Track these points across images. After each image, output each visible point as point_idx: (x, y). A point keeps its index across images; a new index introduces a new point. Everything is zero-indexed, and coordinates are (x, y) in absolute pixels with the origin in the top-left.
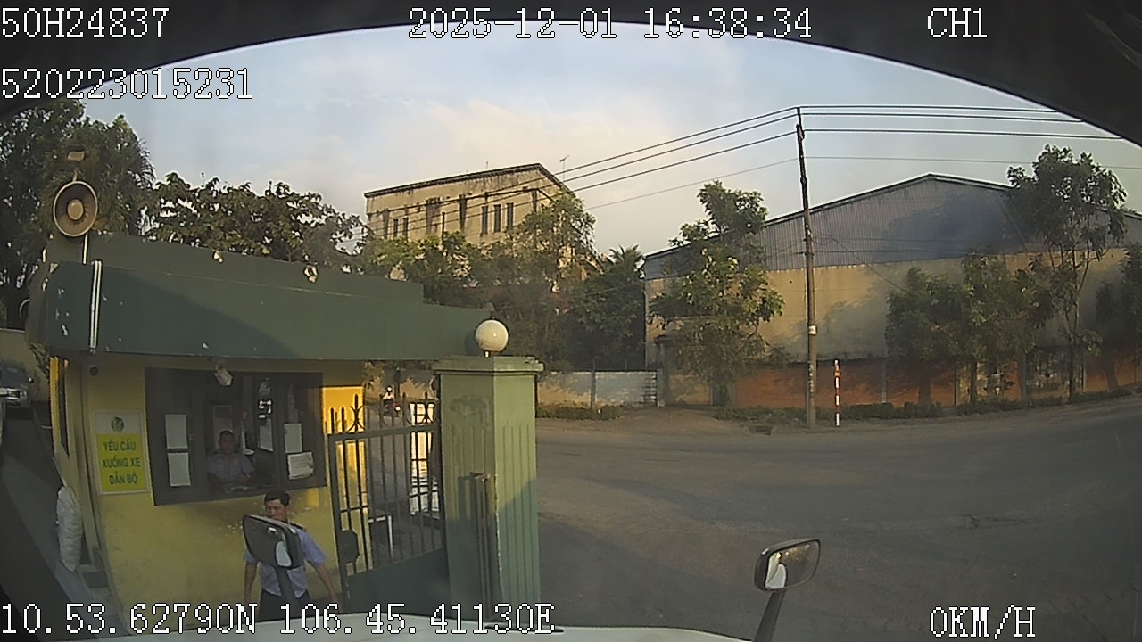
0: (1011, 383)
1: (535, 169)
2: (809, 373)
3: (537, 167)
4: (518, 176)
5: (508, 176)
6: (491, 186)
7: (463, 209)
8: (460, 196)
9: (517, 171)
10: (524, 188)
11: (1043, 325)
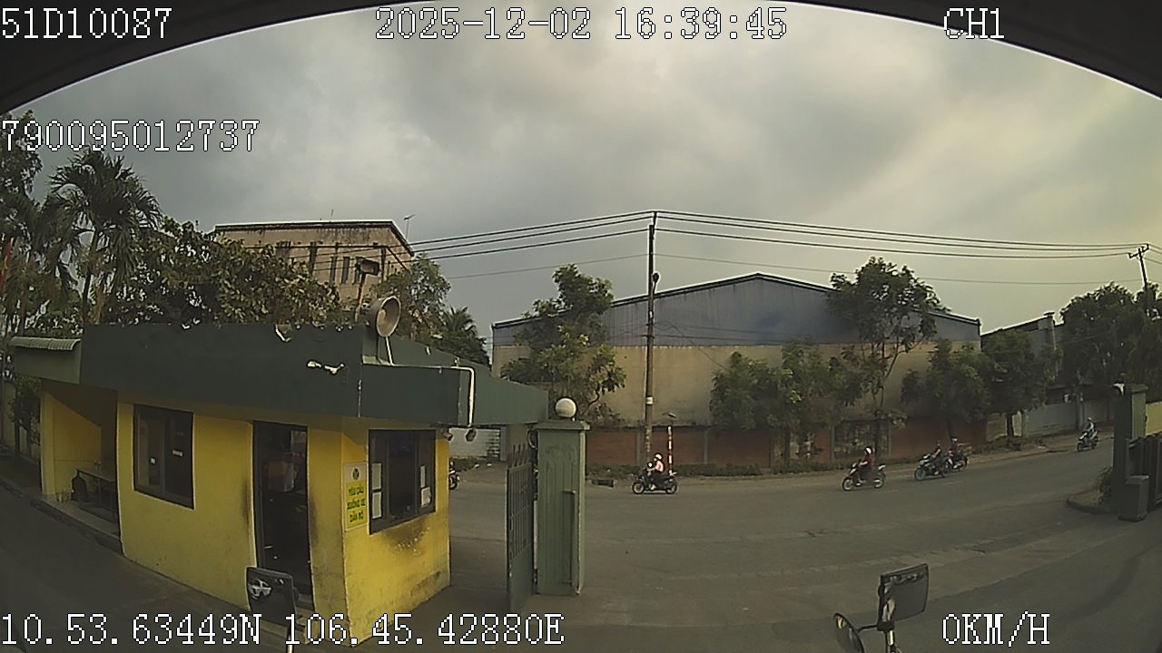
0: (820, 450)
1: (387, 226)
2: (646, 436)
3: (390, 225)
4: (370, 231)
5: (361, 230)
6: (343, 237)
7: (313, 255)
8: (311, 243)
9: (369, 227)
10: (374, 244)
11: (852, 404)
